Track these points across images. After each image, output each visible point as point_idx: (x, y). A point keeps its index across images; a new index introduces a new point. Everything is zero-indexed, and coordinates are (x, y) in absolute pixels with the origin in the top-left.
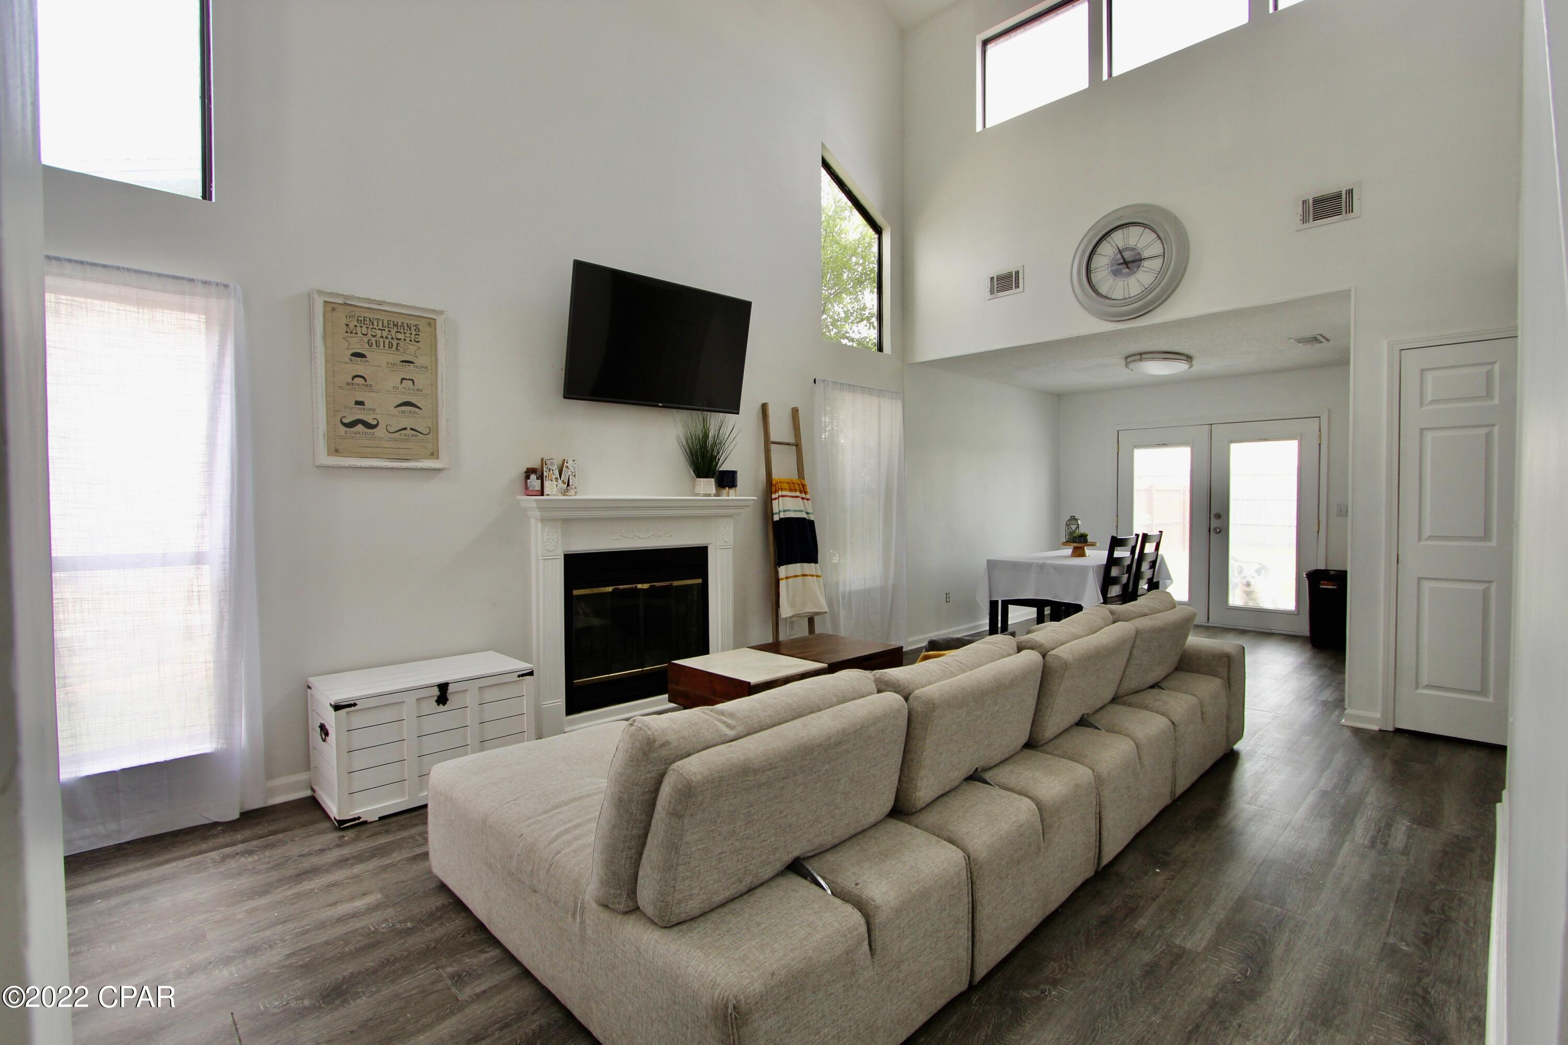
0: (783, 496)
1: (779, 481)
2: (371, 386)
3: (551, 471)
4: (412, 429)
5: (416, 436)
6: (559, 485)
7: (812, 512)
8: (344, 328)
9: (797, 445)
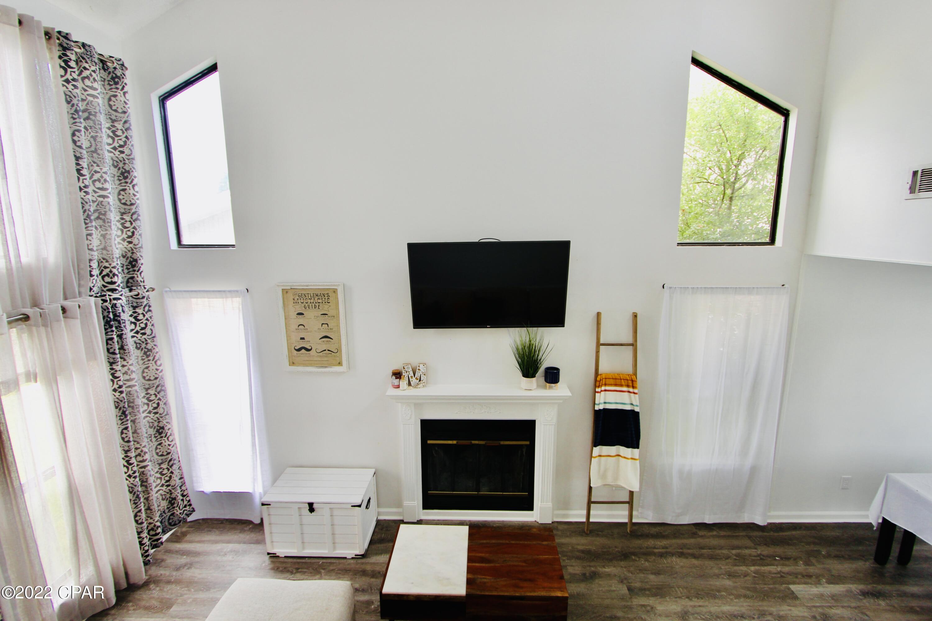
0: (605, 390)
1: (607, 377)
2: (307, 329)
3: (408, 372)
4: (328, 350)
5: (331, 354)
6: (414, 381)
7: (638, 404)
8: (293, 301)
9: (632, 345)
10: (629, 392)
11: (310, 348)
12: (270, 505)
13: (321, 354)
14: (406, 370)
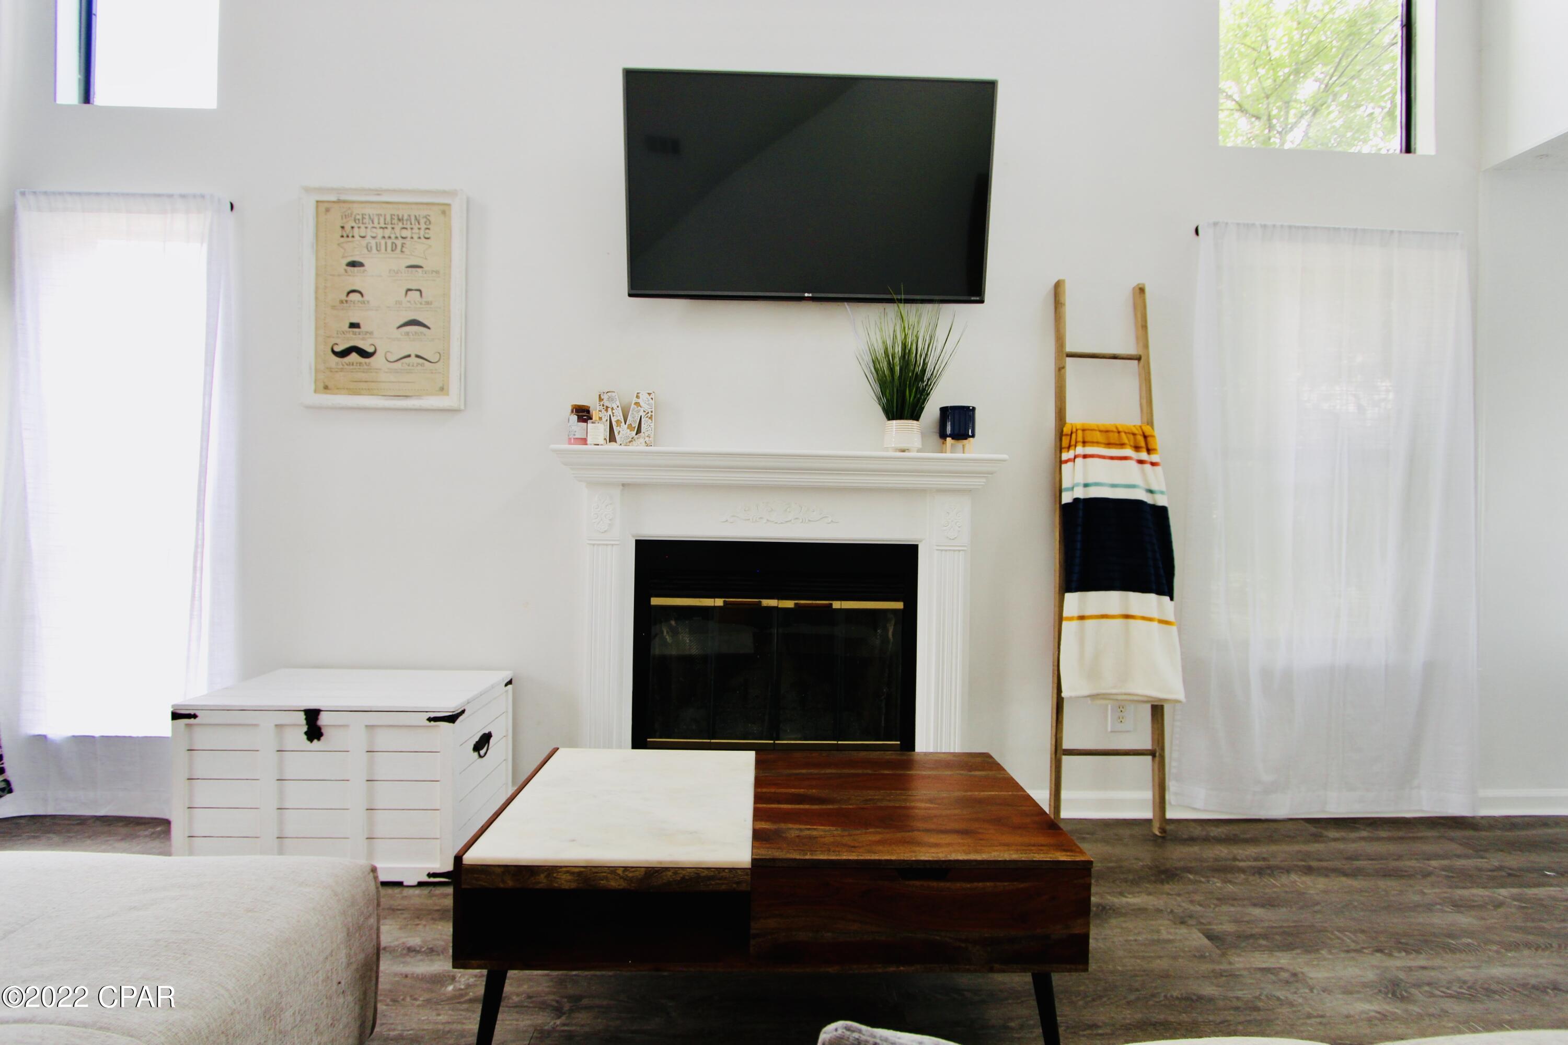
0: (1085, 456)
1: (1086, 428)
2: (368, 302)
3: (610, 410)
4: (417, 356)
5: (422, 365)
6: (622, 432)
7: (1164, 489)
8: (340, 232)
9: (1139, 359)
10: (1141, 462)
11: (370, 350)
12: (195, 716)
13: (398, 365)
14: (607, 403)
